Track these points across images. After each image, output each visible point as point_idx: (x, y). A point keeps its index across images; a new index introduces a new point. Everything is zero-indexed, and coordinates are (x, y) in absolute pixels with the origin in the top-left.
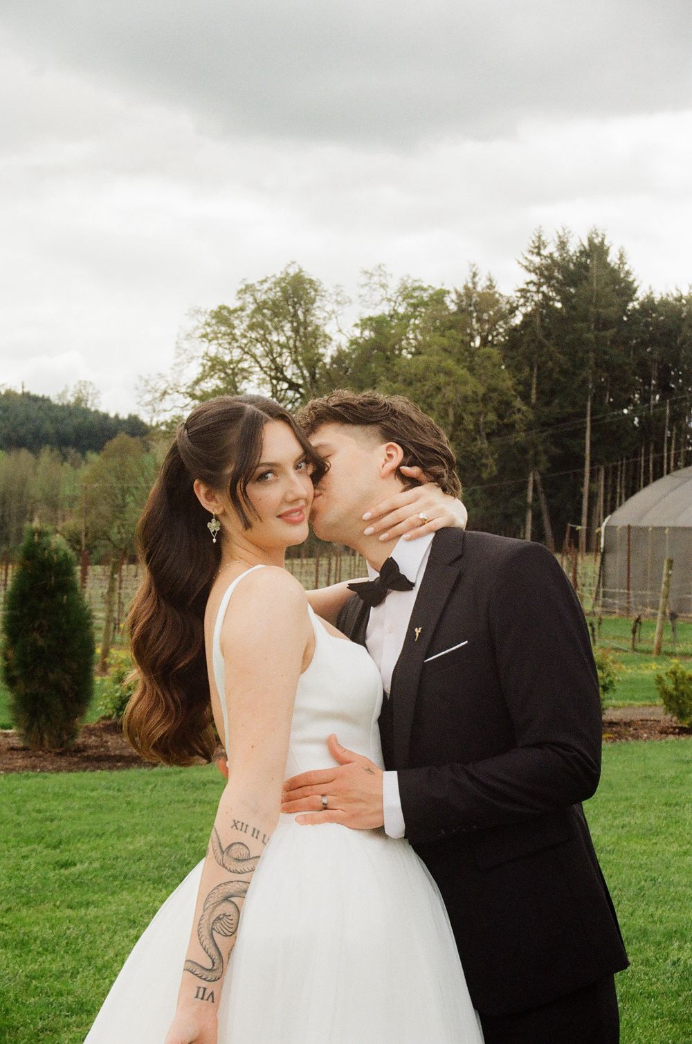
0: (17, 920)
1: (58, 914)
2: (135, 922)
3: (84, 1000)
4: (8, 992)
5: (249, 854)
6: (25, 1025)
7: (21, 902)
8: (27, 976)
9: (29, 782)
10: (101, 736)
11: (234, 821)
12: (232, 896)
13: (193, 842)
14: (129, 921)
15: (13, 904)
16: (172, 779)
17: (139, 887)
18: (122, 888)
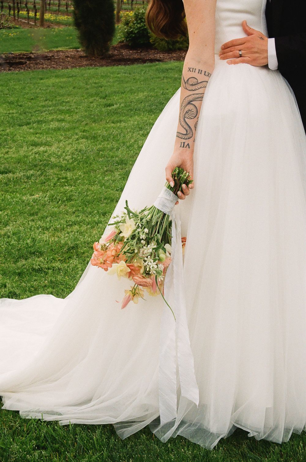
0: (91, 128)
1: (108, 126)
2: (142, 128)
3: (123, 159)
4: (90, 156)
5: (198, 81)
6: (99, 169)
7: (91, 121)
8: (97, 150)
9: (89, 71)
10: (119, 51)
11: (189, 68)
12: (192, 101)
13: (165, 94)
14: (139, 128)
15: (88, 122)
16: (153, 68)
17: (142, 114)
18: (134, 114)
